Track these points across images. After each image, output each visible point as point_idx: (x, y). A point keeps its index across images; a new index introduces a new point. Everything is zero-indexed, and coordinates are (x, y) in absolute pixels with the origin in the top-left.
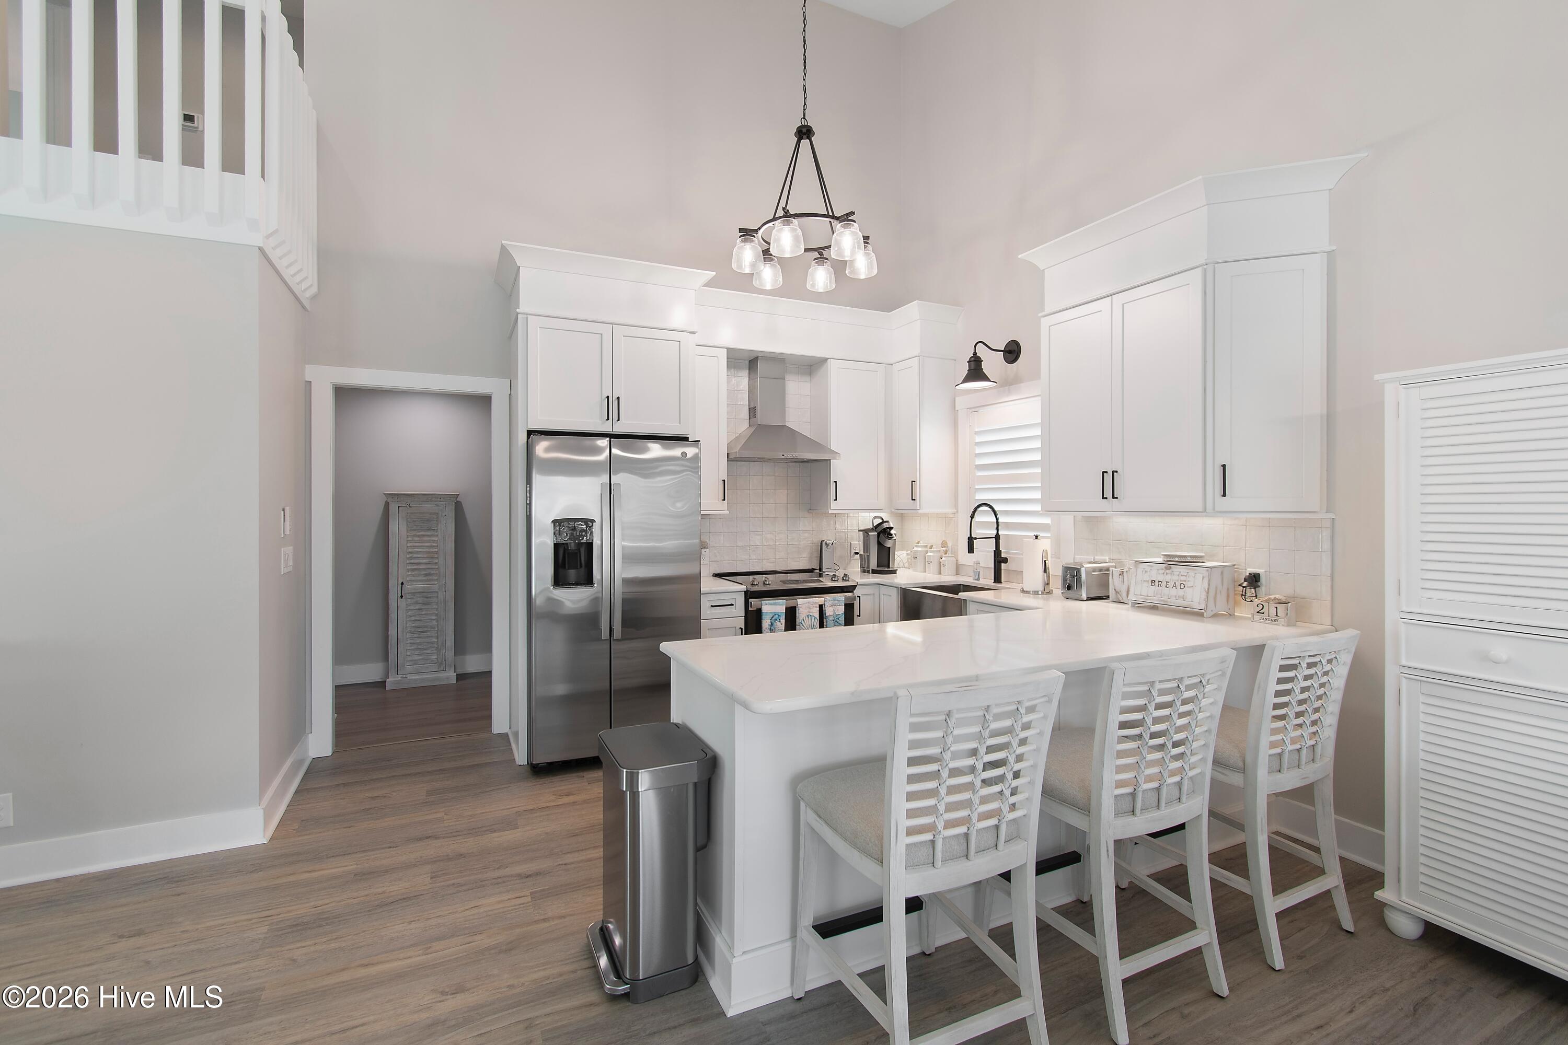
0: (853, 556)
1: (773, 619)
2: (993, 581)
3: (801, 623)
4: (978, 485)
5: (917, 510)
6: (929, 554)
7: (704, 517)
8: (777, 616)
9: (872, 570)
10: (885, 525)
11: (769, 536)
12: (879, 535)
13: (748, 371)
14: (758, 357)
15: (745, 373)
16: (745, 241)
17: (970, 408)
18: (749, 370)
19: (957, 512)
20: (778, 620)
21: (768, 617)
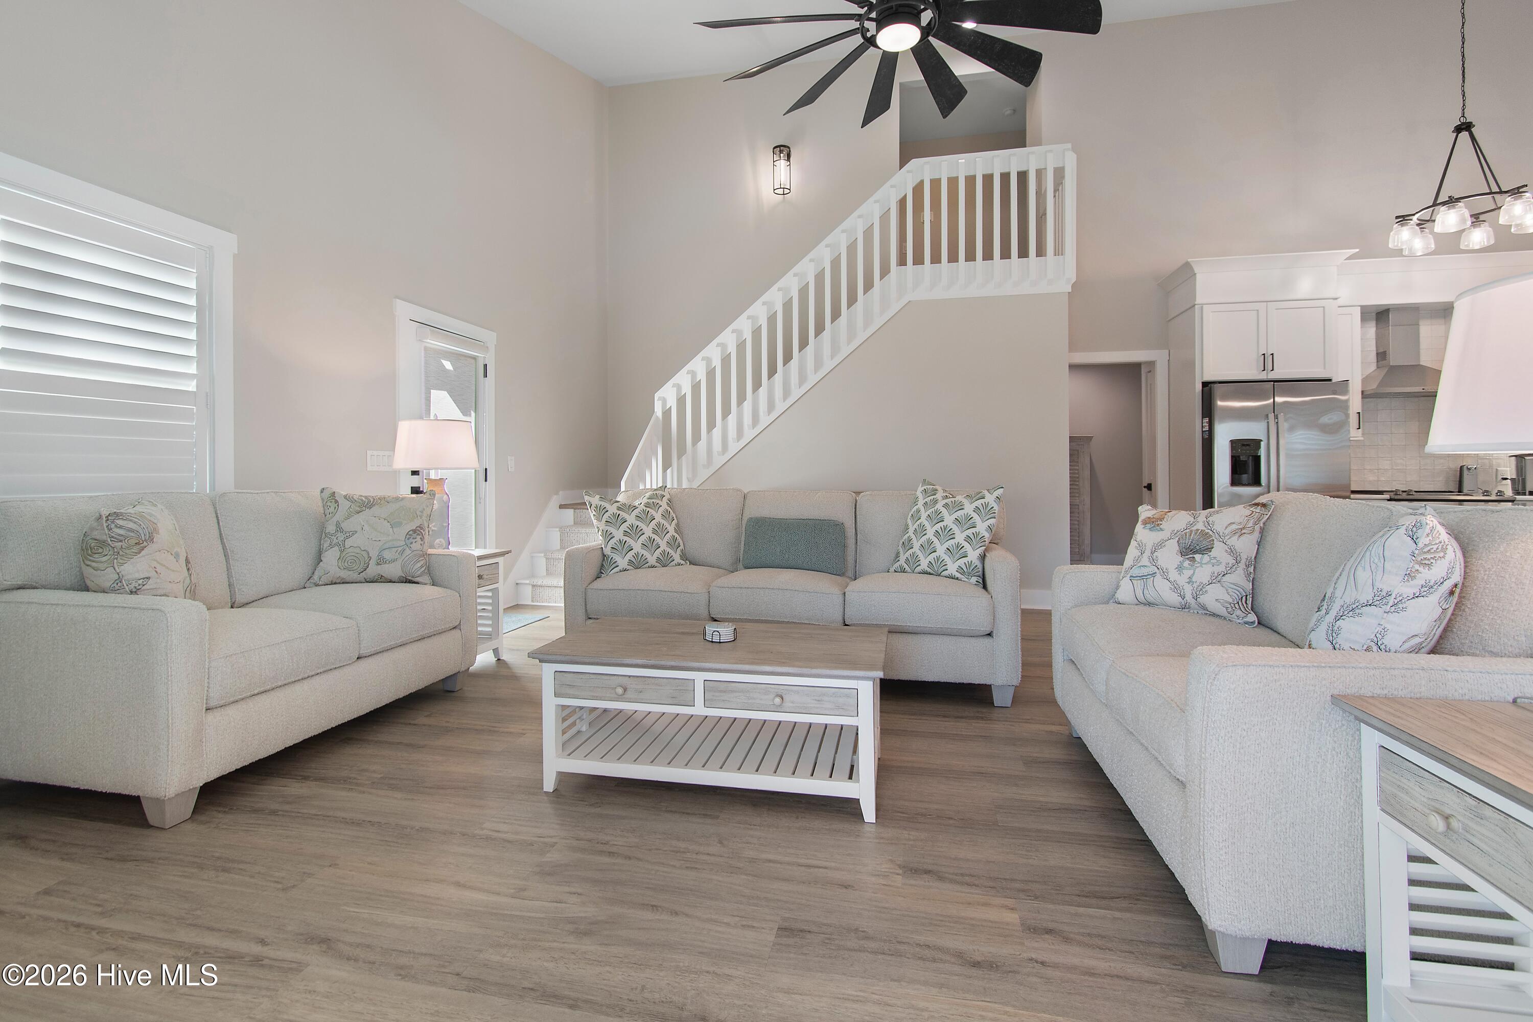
13: (1375, 322)
14: (1389, 309)
16: (1402, 225)
18: (1376, 320)
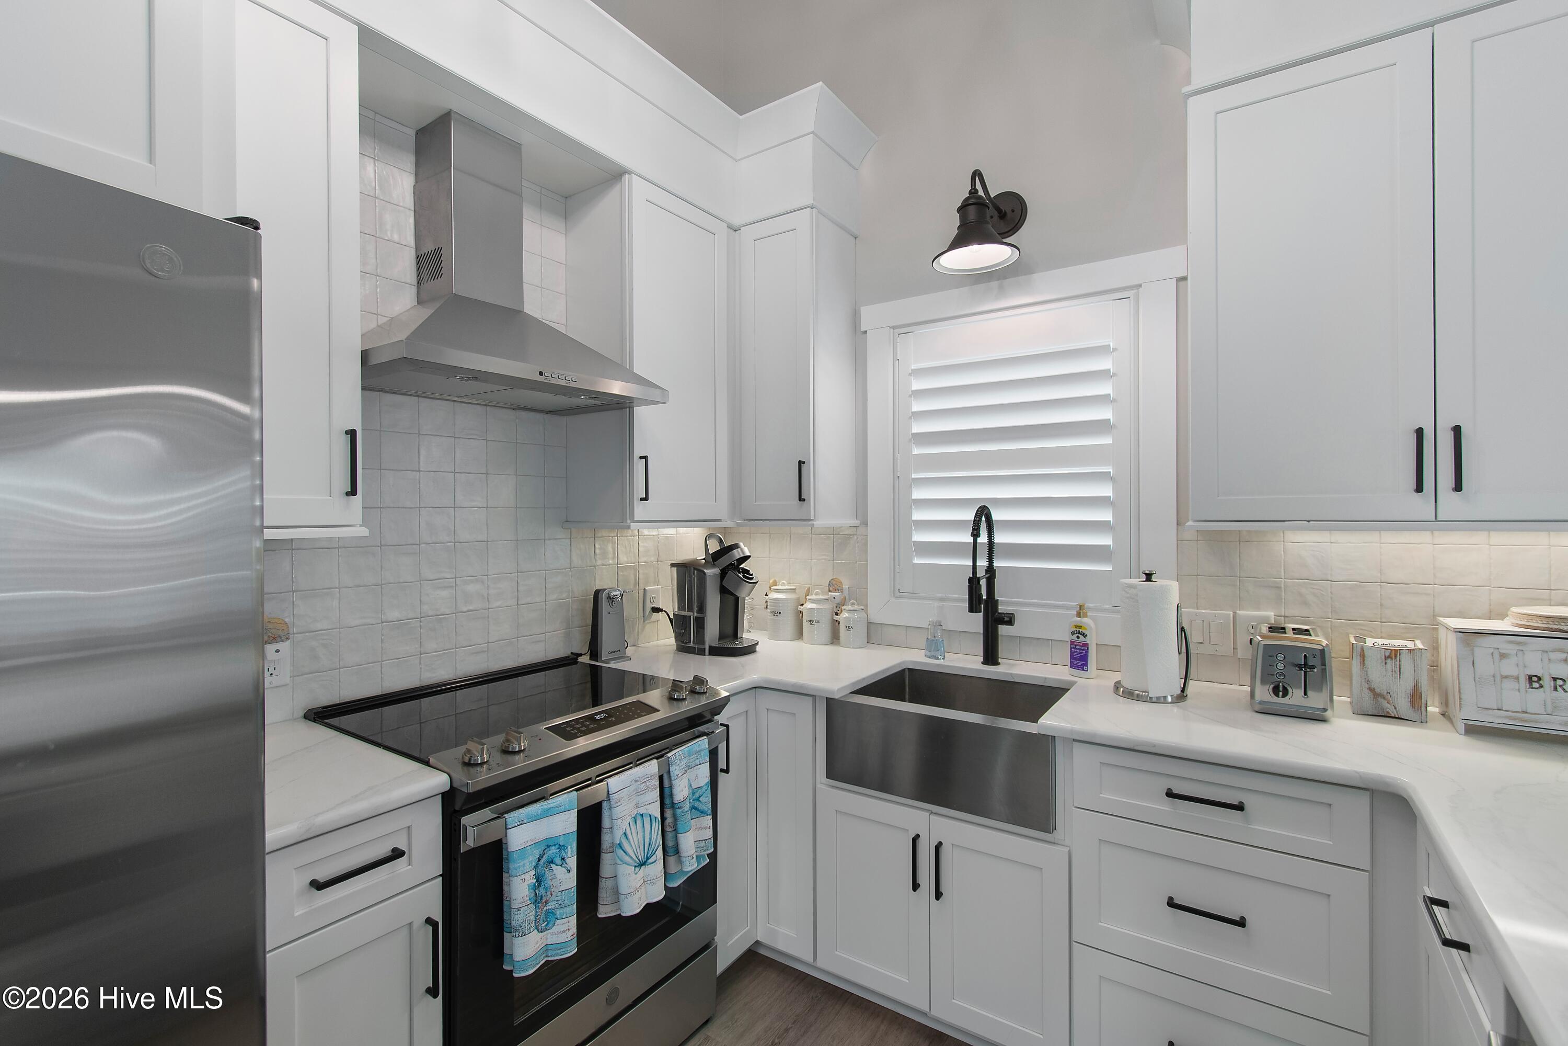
0: (650, 616)
1: (543, 861)
2: (981, 659)
3: (620, 846)
4: (916, 472)
5: (810, 520)
6: (809, 605)
7: (272, 546)
8: (554, 850)
9: (710, 647)
10: (737, 554)
11: (472, 588)
12: (723, 573)
15: (408, 161)
17: (893, 328)
19: (865, 523)
20: (558, 861)
21: (526, 861)
